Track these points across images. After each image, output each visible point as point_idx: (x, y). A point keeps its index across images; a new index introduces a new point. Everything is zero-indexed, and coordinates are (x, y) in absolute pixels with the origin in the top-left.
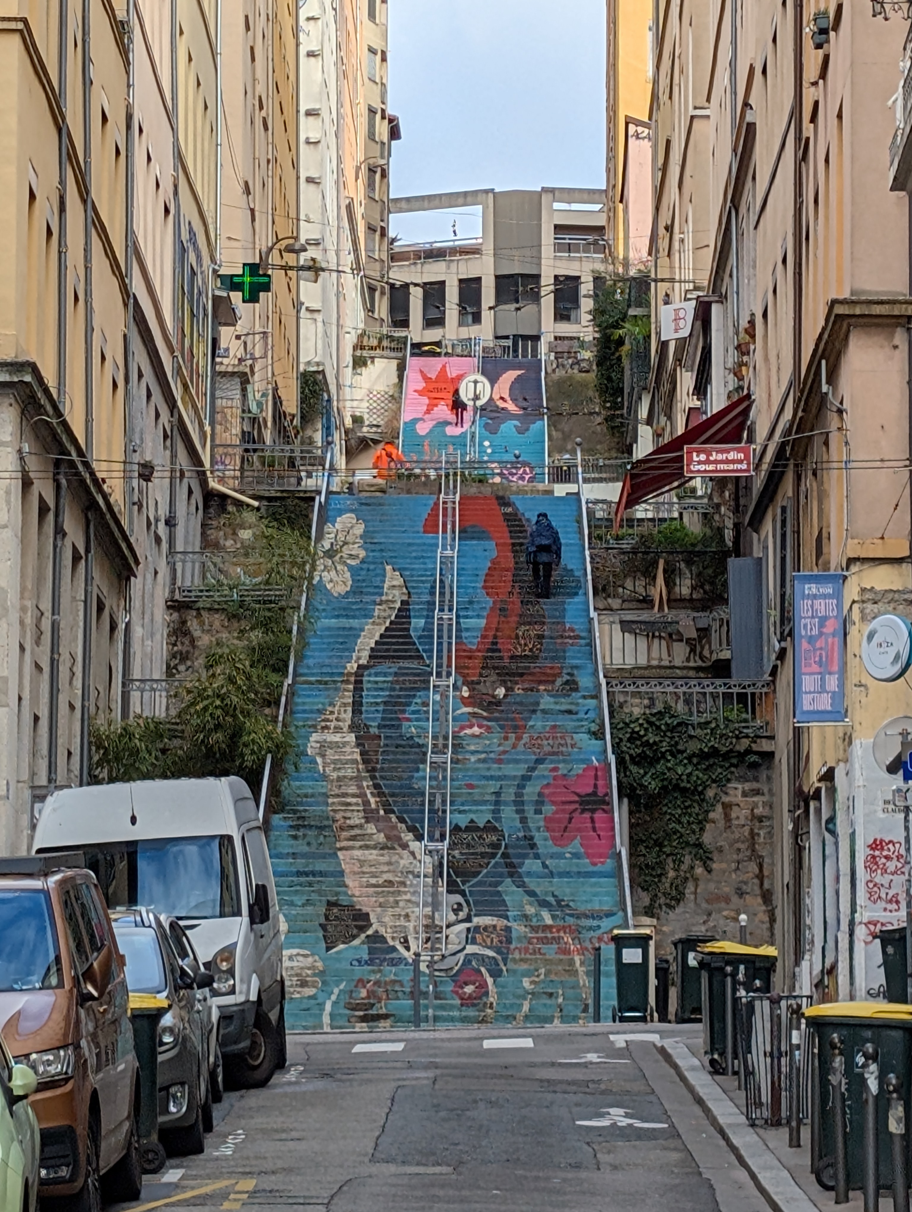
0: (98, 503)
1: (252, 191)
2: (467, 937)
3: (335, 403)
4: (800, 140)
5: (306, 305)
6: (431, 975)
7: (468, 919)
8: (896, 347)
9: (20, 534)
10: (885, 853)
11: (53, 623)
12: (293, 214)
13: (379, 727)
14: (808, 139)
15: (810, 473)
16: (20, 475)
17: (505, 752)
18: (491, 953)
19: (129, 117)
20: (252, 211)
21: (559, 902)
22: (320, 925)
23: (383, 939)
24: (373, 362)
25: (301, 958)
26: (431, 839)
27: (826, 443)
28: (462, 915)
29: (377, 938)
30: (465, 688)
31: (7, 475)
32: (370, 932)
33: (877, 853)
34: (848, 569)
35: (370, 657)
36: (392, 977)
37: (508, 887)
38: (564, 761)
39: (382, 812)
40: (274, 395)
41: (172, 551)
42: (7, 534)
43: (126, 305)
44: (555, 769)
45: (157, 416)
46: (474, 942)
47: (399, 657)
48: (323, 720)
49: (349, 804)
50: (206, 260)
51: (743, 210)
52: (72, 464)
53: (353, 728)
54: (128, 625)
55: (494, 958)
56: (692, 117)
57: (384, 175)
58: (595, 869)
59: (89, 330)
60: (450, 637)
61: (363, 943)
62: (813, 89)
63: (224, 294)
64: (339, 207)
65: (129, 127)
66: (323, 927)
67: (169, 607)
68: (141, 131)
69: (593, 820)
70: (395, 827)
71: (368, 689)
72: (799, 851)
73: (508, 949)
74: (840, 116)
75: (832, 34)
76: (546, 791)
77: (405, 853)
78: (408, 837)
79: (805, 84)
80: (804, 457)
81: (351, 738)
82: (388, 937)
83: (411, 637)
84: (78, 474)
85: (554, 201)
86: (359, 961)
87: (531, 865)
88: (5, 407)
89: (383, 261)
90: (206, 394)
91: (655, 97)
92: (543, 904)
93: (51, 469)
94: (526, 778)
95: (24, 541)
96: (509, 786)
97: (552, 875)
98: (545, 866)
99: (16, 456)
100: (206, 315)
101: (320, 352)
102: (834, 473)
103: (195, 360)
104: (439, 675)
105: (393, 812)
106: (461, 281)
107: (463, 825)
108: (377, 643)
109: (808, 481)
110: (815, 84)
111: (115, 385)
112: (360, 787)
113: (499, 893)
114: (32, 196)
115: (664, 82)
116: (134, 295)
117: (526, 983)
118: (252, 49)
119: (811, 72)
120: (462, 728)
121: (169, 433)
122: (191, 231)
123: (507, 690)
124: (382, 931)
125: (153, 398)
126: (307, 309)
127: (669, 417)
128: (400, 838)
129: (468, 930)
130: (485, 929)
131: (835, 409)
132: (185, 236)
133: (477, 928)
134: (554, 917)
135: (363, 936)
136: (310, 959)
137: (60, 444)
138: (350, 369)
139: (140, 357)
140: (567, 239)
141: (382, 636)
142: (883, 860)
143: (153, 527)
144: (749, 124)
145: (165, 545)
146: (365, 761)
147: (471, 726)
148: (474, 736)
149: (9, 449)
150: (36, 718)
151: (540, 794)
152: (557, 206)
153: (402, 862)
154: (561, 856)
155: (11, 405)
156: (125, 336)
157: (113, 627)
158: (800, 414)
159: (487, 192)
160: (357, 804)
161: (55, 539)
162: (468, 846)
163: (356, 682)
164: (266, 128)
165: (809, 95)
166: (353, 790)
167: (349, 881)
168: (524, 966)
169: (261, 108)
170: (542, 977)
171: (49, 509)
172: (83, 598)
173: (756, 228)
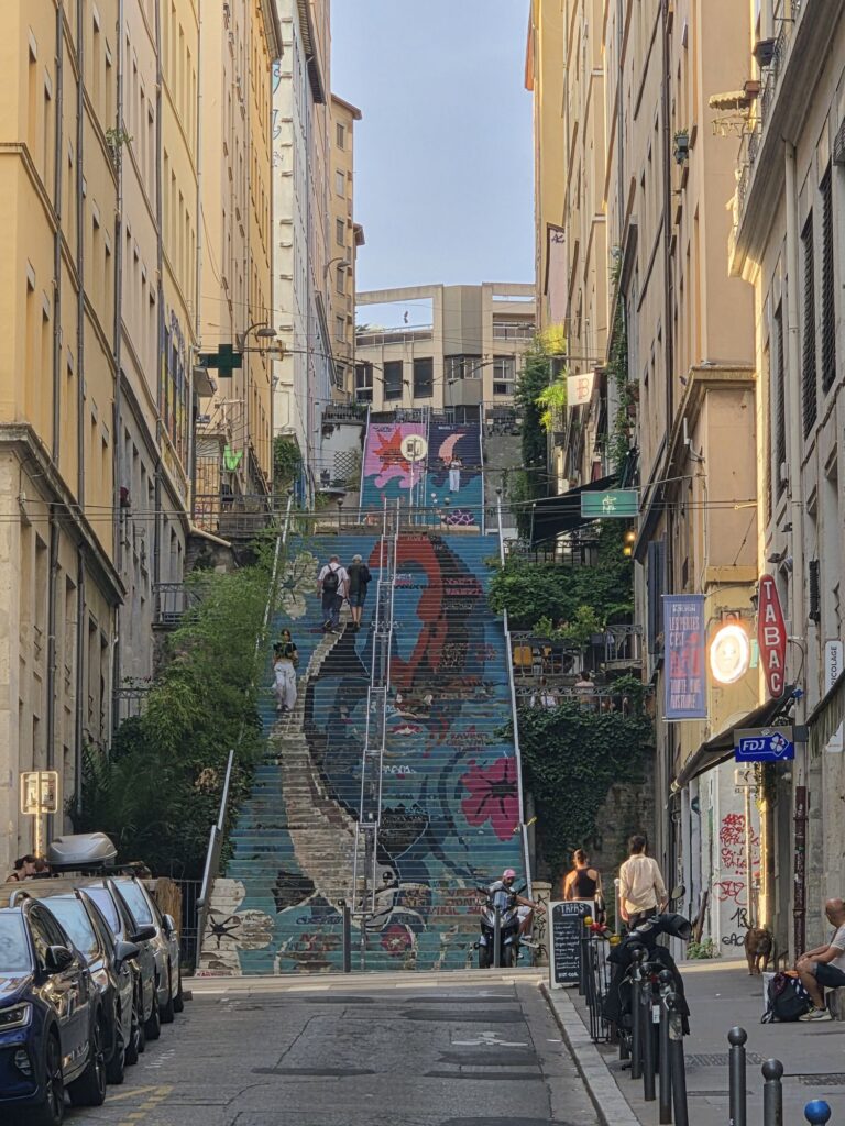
0: (87, 542)
1: (229, 286)
2: (394, 900)
3: (306, 462)
4: (669, 238)
5: (281, 380)
6: (363, 931)
7: (396, 885)
8: (743, 407)
9: (19, 568)
10: (737, 826)
11: (50, 640)
12: (267, 305)
13: (326, 728)
14: (675, 237)
15: (679, 512)
16: (19, 518)
17: (429, 749)
18: (413, 913)
19: (118, 225)
20: (230, 302)
21: (472, 870)
22: (273, 890)
23: (324, 902)
24: (339, 428)
25: (256, 918)
26: (366, 819)
27: (691, 488)
28: (390, 882)
29: (321, 901)
30: (399, 696)
31: (8, 518)
32: (314, 896)
33: (730, 826)
34: (706, 592)
35: (321, 670)
36: (332, 933)
37: (430, 860)
38: (481, 756)
39: (327, 798)
40: (249, 455)
41: (157, 584)
42: (8, 567)
43: (115, 379)
44: (473, 762)
45: (143, 470)
46: (400, 903)
47: (346, 670)
48: (281, 723)
49: (300, 792)
50: (188, 343)
51: (630, 296)
52: (64, 509)
53: (304, 729)
54: (117, 645)
55: (416, 917)
56: (594, 222)
57: (350, 273)
58: (503, 843)
59: (81, 399)
60: (387, 653)
61: (308, 905)
62: (678, 196)
63: (203, 370)
64: (309, 300)
65: (117, 233)
66: (275, 892)
67: (154, 630)
68: (128, 235)
69: (502, 803)
70: (336, 811)
71: (318, 697)
72: (673, 826)
73: (429, 909)
74: (697, 218)
75: (690, 151)
76: (464, 780)
77: (345, 832)
78: (348, 818)
79: (672, 193)
80: (676, 500)
81: (303, 737)
82: (329, 900)
83: (354, 653)
84: (70, 517)
85: (494, 294)
86: (304, 920)
87: (450, 841)
88: (6, 463)
89: (349, 345)
90: (187, 453)
91: (567, 207)
92: (460, 873)
93: (47, 512)
94: (448, 769)
95: (24, 574)
96: (434, 777)
97: (467, 849)
98: (461, 841)
99: (16, 502)
100: (187, 387)
101: (292, 419)
102: (696, 512)
103: (178, 425)
104: (377, 685)
105: (335, 798)
106: (415, 360)
107: (393, 808)
108: (327, 658)
109: (679, 521)
110: (679, 192)
111: (105, 445)
112: (309, 778)
113: (422, 864)
114: (30, 288)
115: (573, 195)
116: (121, 370)
117: (443, 937)
118: (230, 169)
119: (676, 183)
120: (397, 728)
121: (154, 485)
122: (173, 318)
123: (435, 696)
124: (324, 895)
125: (140, 456)
126: (282, 384)
127: (581, 471)
128: (341, 820)
129: (396, 894)
130: (410, 893)
131: (696, 459)
132: (168, 322)
133: (403, 893)
134: (466, 883)
135: (308, 899)
136: (264, 918)
137: (54, 493)
138: (320, 433)
139: (129, 423)
140: (505, 325)
141: (331, 653)
142: (736, 832)
143: (139, 563)
144: (631, 226)
145: (150, 579)
146: (314, 757)
147: (403, 727)
148: (405, 735)
149: (10, 497)
150: (36, 720)
151: (460, 783)
152: (495, 298)
153: (342, 839)
154: (475, 833)
155: (11, 460)
156: (113, 404)
157: (104, 645)
158: (670, 463)
159: (436, 287)
160: (306, 792)
161: (51, 572)
162: (398, 826)
163: (308, 691)
164: (243, 235)
165: (676, 200)
166: (303, 780)
167: (297, 854)
168: (442, 923)
169: (238, 218)
170: (456, 932)
171: (46, 547)
172: (76, 621)
173: (638, 311)
